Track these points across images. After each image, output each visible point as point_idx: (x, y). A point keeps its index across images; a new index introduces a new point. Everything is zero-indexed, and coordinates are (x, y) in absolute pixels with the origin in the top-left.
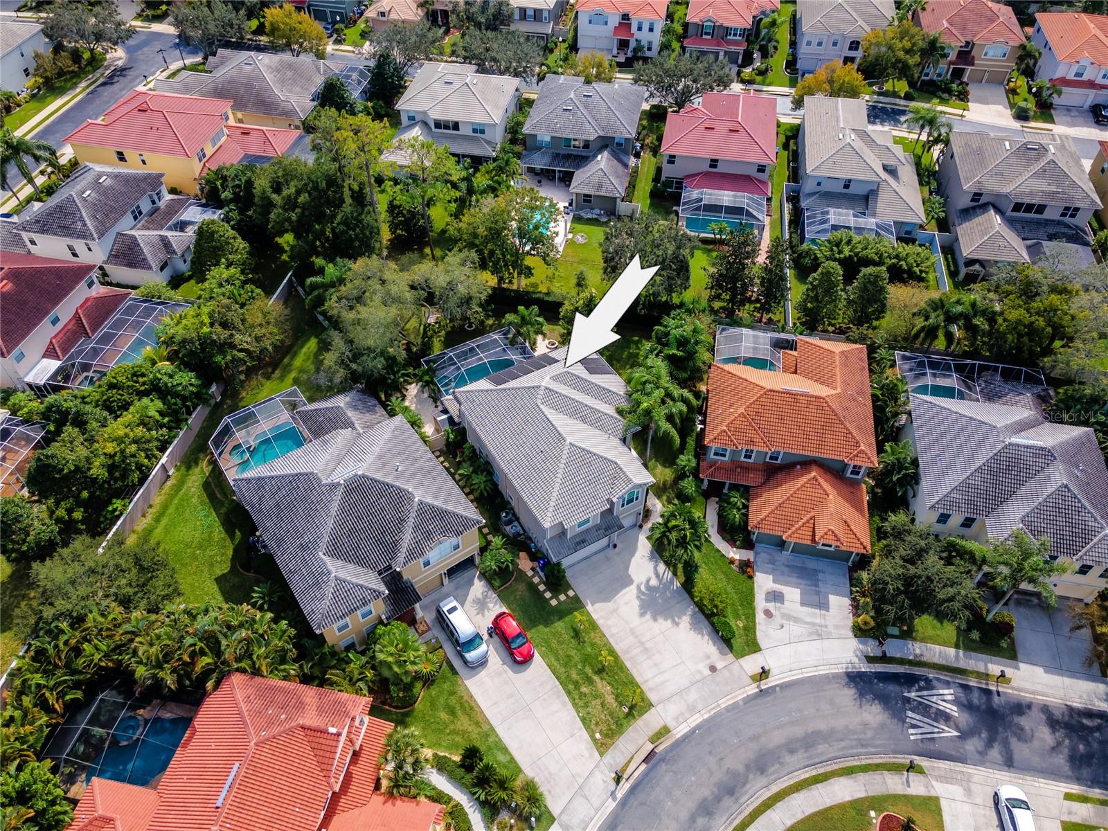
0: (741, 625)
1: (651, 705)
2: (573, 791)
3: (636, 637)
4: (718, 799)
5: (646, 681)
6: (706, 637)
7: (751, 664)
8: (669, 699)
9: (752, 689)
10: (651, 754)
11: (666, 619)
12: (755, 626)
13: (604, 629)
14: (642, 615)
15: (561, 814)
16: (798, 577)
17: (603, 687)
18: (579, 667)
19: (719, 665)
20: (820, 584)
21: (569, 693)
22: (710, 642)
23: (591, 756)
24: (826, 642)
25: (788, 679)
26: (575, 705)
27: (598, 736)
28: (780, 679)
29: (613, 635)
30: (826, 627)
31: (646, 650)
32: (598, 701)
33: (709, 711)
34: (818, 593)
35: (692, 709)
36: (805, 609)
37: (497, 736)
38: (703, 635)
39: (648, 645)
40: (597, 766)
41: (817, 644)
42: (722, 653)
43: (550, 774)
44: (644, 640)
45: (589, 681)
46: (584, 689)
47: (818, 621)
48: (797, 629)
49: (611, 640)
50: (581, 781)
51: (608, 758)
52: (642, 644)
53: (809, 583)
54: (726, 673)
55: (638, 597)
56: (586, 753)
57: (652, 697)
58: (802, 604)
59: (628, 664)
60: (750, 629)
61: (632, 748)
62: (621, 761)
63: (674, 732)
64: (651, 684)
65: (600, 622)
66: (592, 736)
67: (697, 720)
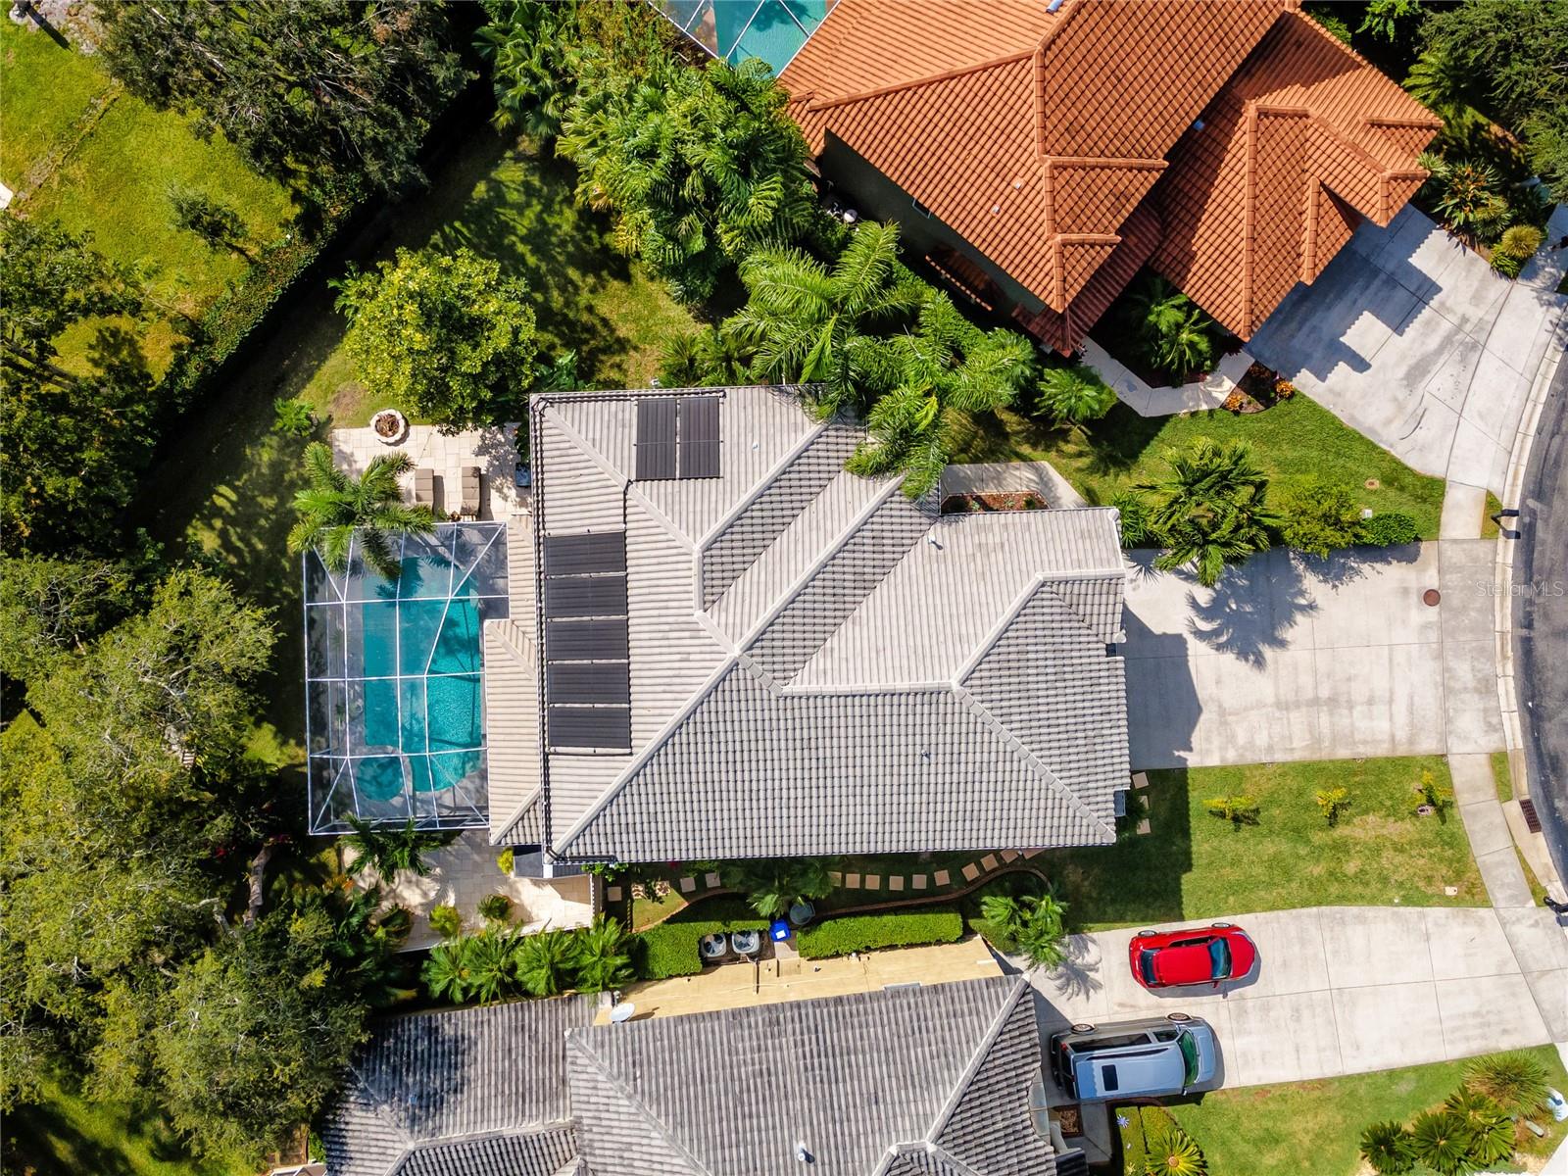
0: (1377, 484)
1: (1441, 759)
2: (1525, 989)
3: (1297, 705)
5: (1393, 738)
6: (1365, 568)
7: (1460, 519)
8: (1448, 721)
9: (1507, 551)
10: (1526, 806)
11: (1291, 622)
12: (1394, 460)
13: (1250, 758)
14: (1260, 662)
15: (1549, 1030)
16: (1339, 297)
17: (1363, 828)
18: (1303, 851)
19: (1431, 580)
20: (1379, 262)
21: (1342, 899)
22: (1378, 566)
23: (1481, 923)
24: (1493, 343)
25: (1522, 470)
26: (1372, 901)
27: (1450, 891)
28: (1514, 485)
29: (1270, 749)
30: (1465, 320)
31: (1333, 702)
32: (1387, 854)
33: (1505, 657)
34: (1392, 282)
35: (1486, 687)
36: (1413, 329)
37: (1361, 1077)
38: (1358, 572)
39: (1325, 692)
40: (1504, 925)
41: (1489, 365)
42: (1411, 557)
43: (1476, 1014)
44: (1309, 694)
45: (1341, 848)
46: (1351, 867)
47: (1446, 326)
48: (1441, 379)
49: (1280, 757)
50: (1513, 967)
51: (1499, 895)
52: (1315, 702)
53: (1361, 283)
54: (1453, 579)
55: (1219, 647)
56: (1472, 930)
57: (1428, 745)
58: (1399, 328)
59: (1343, 753)
60: (1396, 475)
61: (1501, 841)
62: (1512, 873)
63: (1510, 747)
64: (1402, 735)
65: (1231, 757)
66: (1448, 902)
67: (1507, 691)
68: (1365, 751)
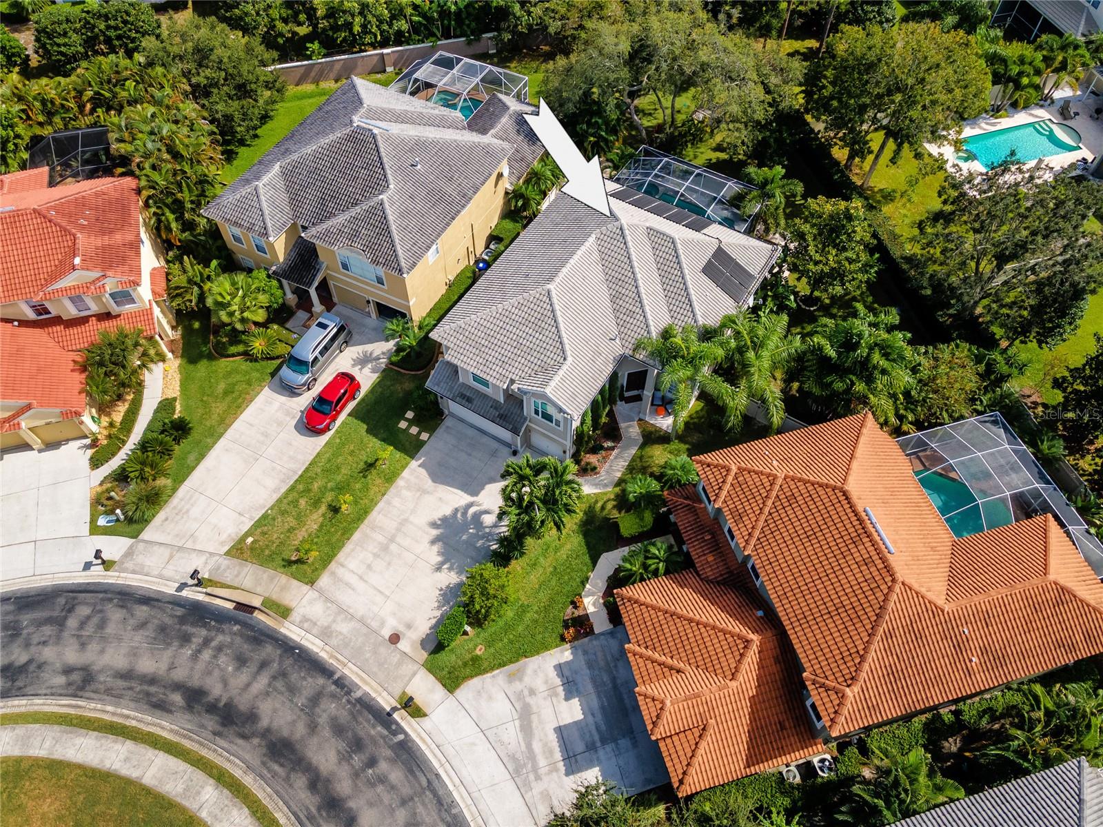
0: (478, 652)
1: (312, 583)
2: (175, 543)
3: (398, 530)
4: (212, 708)
5: (342, 565)
6: (438, 613)
7: (424, 687)
8: (328, 600)
9: (386, 702)
10: (250, 609)
11: (440, 553)
12: (485, 671)
13: (392, 491)
14: (434, 525)
15: (144, 541)
16: (602, 708)
17: (315, 520)
18: (329, 485)
19: (403, 645)
20: (609, 748)
21: (292, 488)
22: (434, 621)
23: (223, 544)
24: (510, 786)
25: (423, 747)
26: (279, 501)
27: (250, 540)
28: (419, 735)
29: (389, 503)
30: (538, 778)
31: (385, 548)
32: (293, 523)
33: (332, 656)
34: (591, 747)
35: (325, 634)
36: (553, 738)
37: (215, 443)
38: (439, 608)
39: (393, 547)
40: (211, 554)
41: (499, 772)
42: (424, 643)
43: (188, 511)
44: (398, 539)
45: (316, 503)
46: (302, 502)
47: (542, 762)
48: (511, 734)
49: (381, 505)
50: (189, 545)
51: (225, 562)
52: (392, 540)
53: (603, 728)
54: (396, 658)
55: (457, 510)
56: (224, 537)
57: (324, 581)
58: (560, 730)
59: (357, 536)
60: (476, 667)
61: (247, 583)
62: (228, 578)
63: (287, 623)
64: (341, 572)
65: (400, 482)
66: (247, 535)
67: (314, 645)
68: (349, 547)
